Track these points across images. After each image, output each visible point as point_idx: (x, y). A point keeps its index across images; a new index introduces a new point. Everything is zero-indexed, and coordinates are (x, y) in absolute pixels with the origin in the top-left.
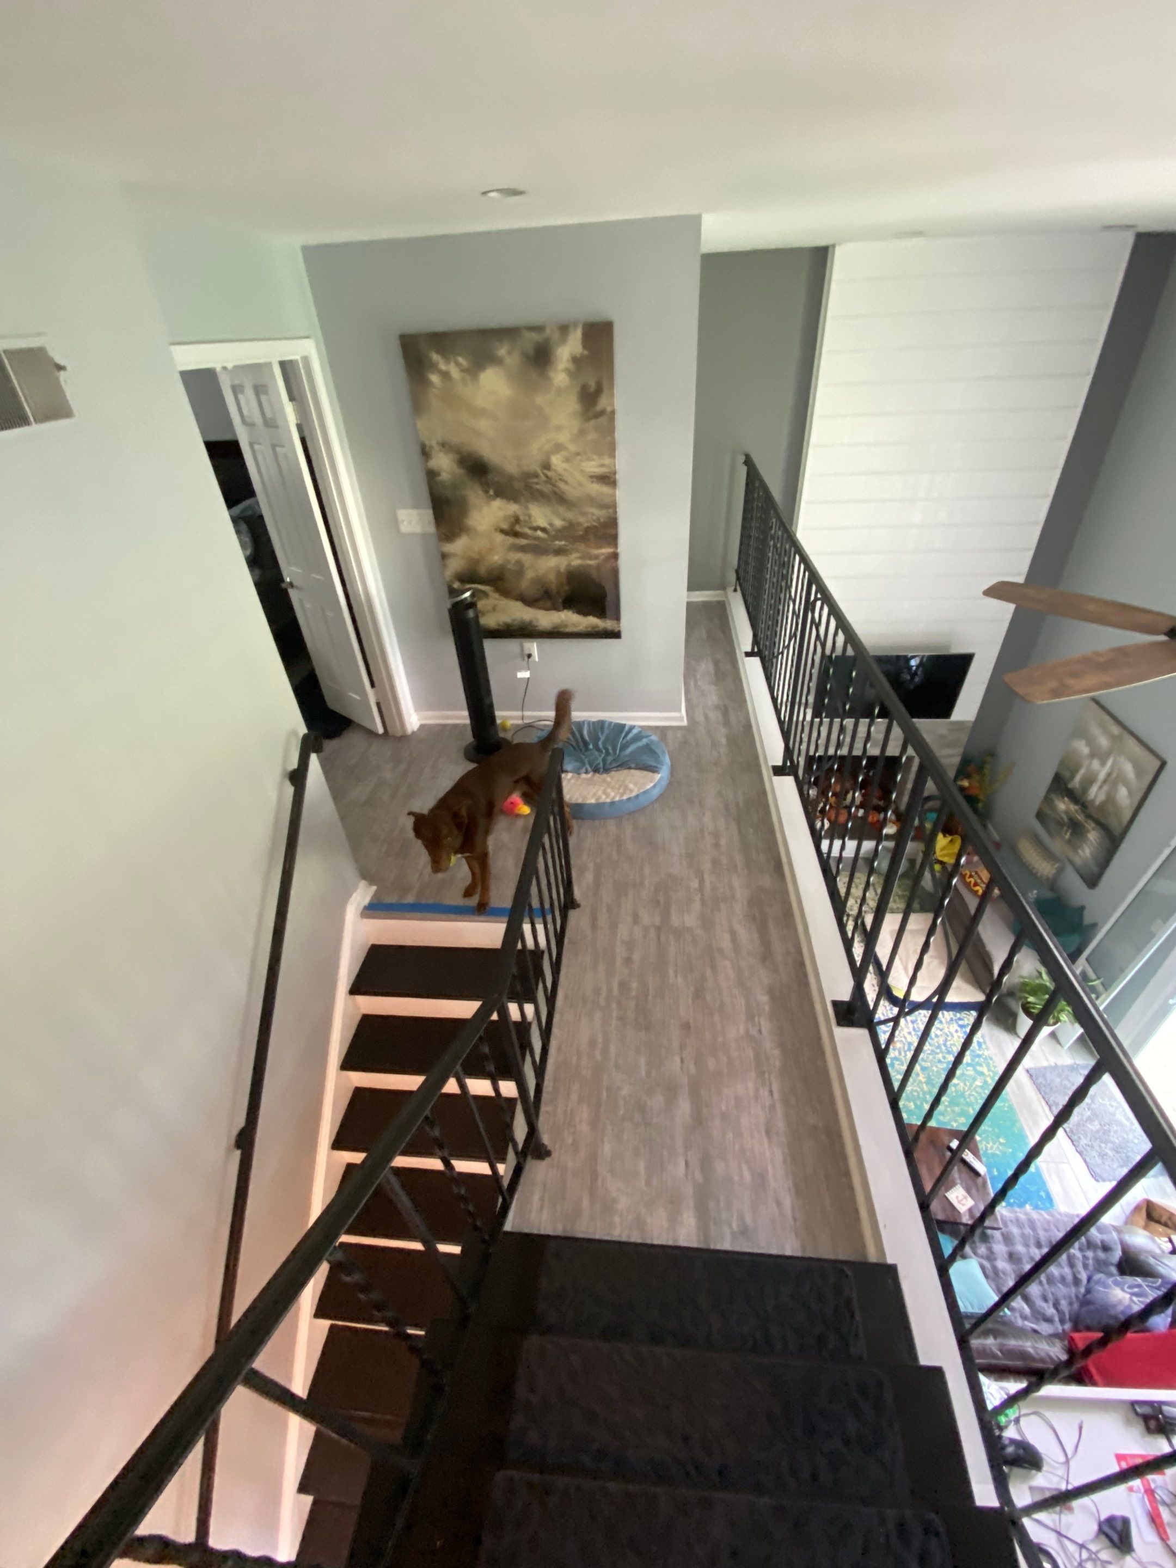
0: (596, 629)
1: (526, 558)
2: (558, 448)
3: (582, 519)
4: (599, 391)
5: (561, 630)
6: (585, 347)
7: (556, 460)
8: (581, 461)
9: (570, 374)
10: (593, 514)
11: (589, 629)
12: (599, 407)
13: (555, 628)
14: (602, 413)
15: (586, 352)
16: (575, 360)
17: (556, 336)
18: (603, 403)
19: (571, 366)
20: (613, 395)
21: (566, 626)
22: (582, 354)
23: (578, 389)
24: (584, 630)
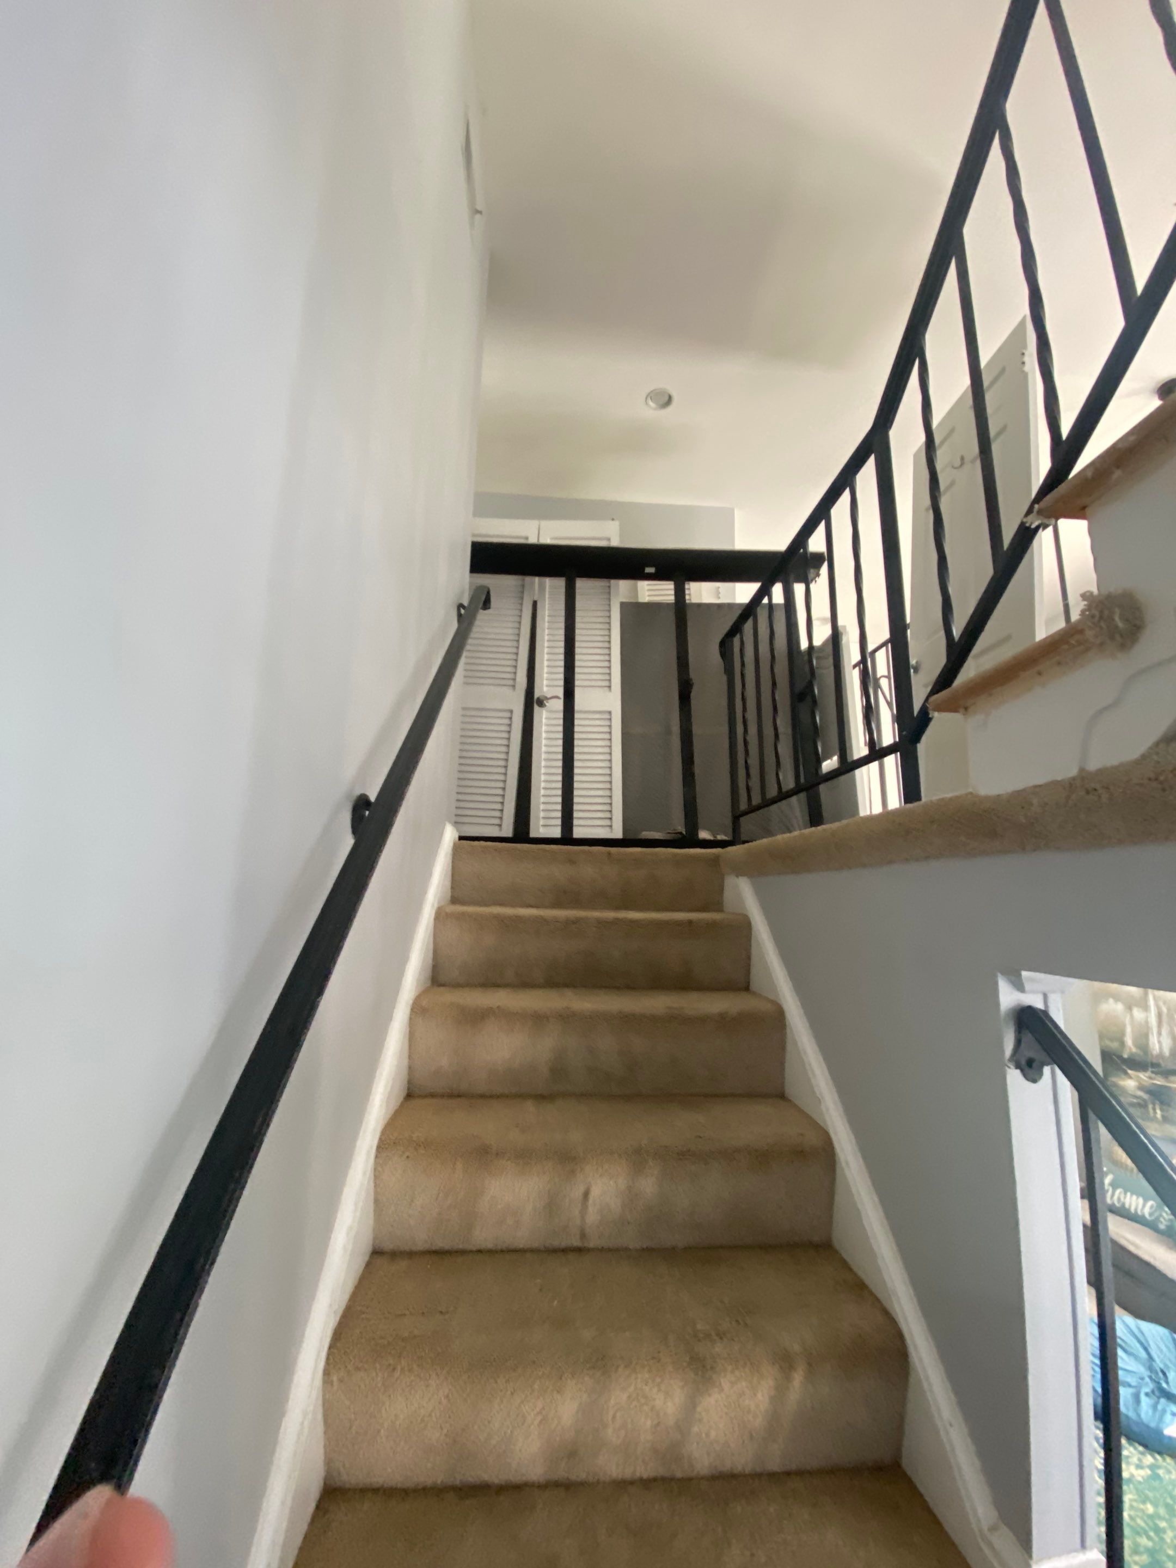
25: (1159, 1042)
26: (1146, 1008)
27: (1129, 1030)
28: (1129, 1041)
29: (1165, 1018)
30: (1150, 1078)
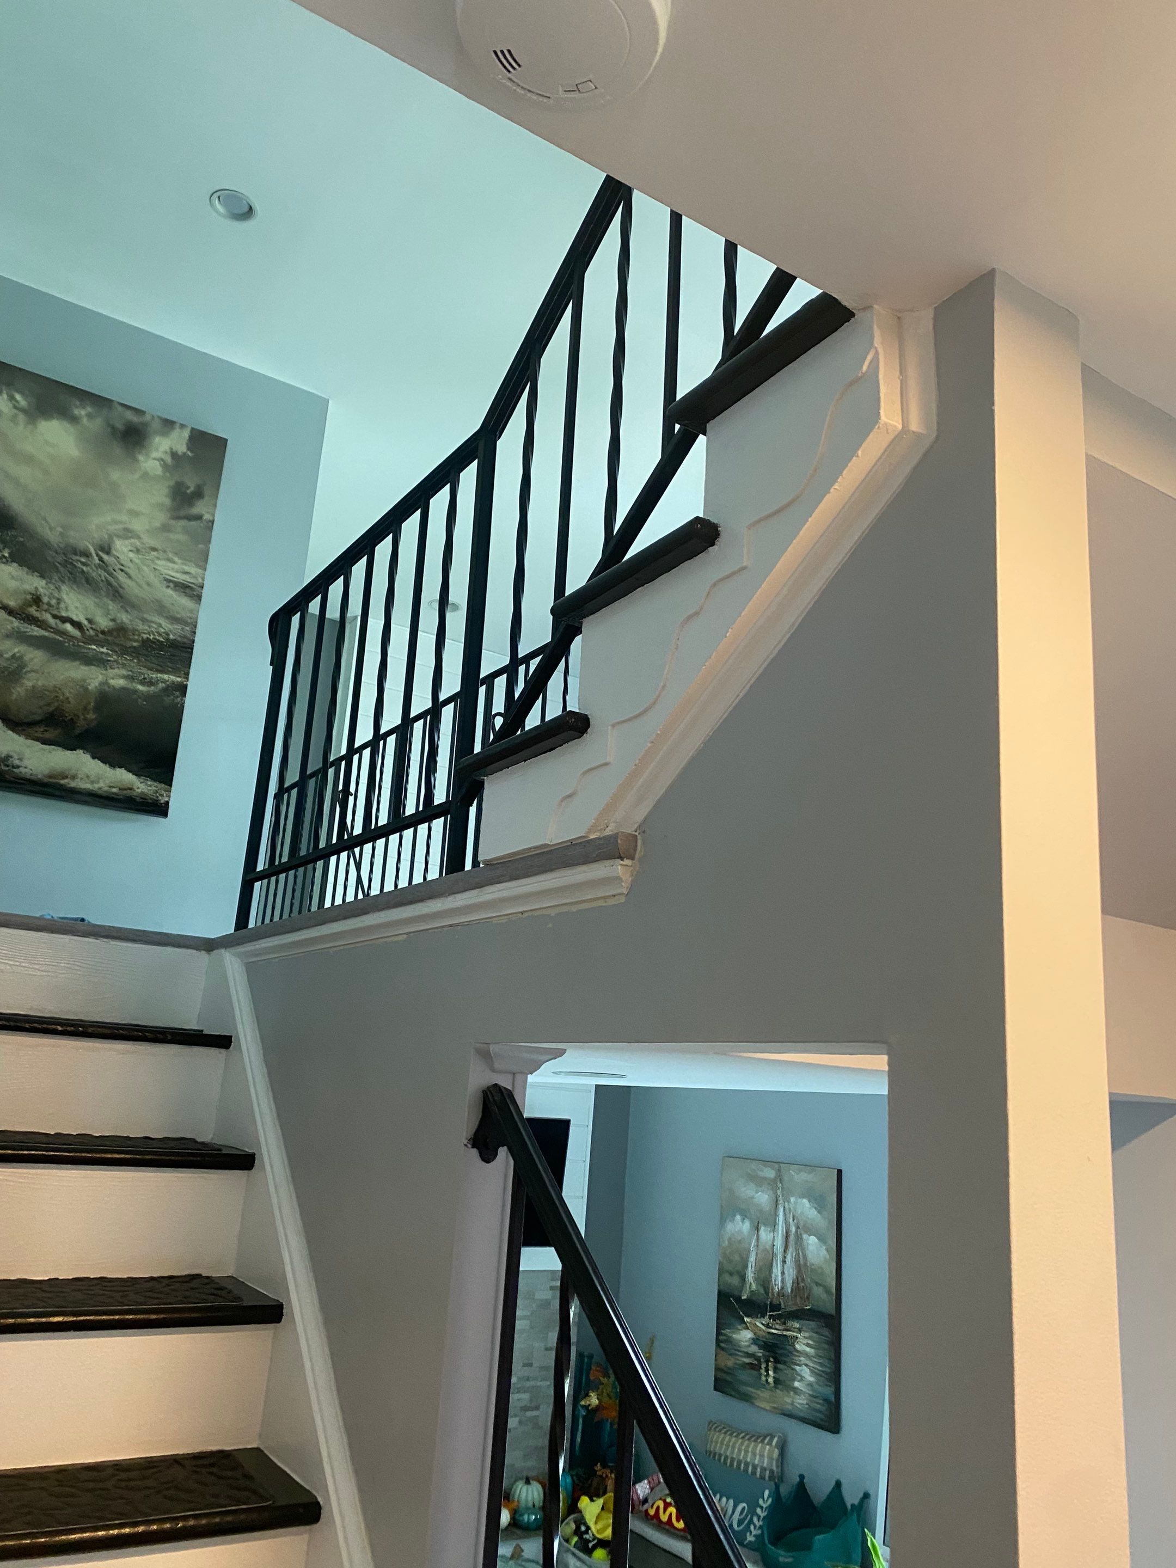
0: (128, 793)
1: (34, 657)
2: (128, 533)
3: (141, 627)
4: (198, 494)
5: (62, 782)
6: (189, 449)
7: (122, 548)
8: (158, 558)
9: (165, 466)
10: (160, 626)
11: (114, 790)
12: (195, 510)
13: (50, 777)
14: (199, 518)
15: (189, 453)
16: (174, 455)
17: (156, 425)
18: (200, 508)
19: (169, 460)
20: (215, 506)
21: (74, 777)
22: (184, 454)
23: (172, 483)
24: (106, 789)
25: (783, 1273)
26: (774, 1226)
27: (752, 1259)
28: (750, 1275)
29: (792, 1238)
30: (767, 1326)
